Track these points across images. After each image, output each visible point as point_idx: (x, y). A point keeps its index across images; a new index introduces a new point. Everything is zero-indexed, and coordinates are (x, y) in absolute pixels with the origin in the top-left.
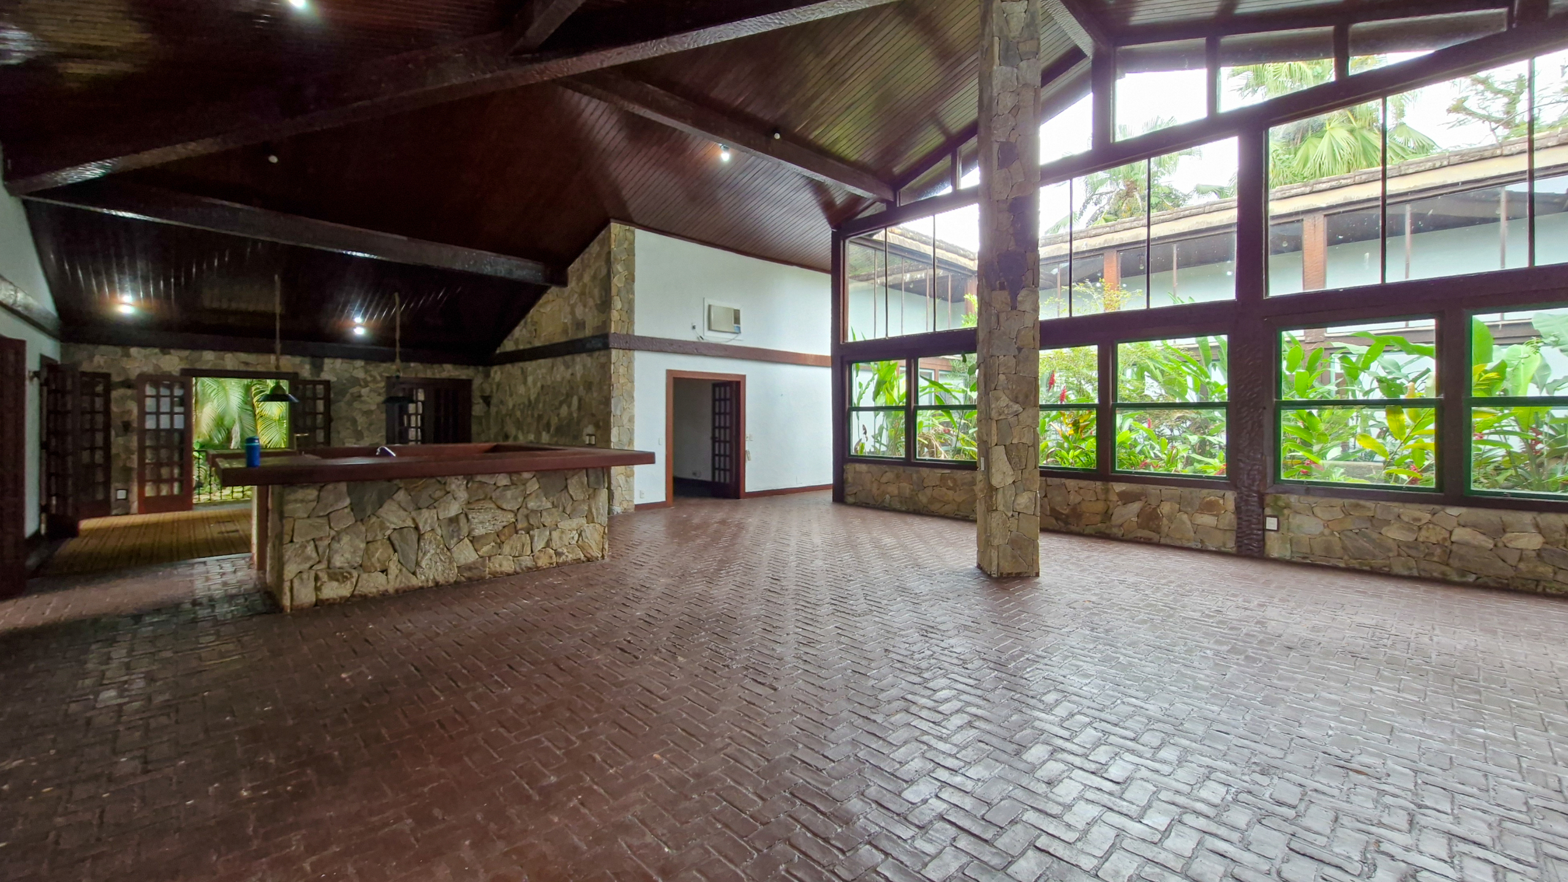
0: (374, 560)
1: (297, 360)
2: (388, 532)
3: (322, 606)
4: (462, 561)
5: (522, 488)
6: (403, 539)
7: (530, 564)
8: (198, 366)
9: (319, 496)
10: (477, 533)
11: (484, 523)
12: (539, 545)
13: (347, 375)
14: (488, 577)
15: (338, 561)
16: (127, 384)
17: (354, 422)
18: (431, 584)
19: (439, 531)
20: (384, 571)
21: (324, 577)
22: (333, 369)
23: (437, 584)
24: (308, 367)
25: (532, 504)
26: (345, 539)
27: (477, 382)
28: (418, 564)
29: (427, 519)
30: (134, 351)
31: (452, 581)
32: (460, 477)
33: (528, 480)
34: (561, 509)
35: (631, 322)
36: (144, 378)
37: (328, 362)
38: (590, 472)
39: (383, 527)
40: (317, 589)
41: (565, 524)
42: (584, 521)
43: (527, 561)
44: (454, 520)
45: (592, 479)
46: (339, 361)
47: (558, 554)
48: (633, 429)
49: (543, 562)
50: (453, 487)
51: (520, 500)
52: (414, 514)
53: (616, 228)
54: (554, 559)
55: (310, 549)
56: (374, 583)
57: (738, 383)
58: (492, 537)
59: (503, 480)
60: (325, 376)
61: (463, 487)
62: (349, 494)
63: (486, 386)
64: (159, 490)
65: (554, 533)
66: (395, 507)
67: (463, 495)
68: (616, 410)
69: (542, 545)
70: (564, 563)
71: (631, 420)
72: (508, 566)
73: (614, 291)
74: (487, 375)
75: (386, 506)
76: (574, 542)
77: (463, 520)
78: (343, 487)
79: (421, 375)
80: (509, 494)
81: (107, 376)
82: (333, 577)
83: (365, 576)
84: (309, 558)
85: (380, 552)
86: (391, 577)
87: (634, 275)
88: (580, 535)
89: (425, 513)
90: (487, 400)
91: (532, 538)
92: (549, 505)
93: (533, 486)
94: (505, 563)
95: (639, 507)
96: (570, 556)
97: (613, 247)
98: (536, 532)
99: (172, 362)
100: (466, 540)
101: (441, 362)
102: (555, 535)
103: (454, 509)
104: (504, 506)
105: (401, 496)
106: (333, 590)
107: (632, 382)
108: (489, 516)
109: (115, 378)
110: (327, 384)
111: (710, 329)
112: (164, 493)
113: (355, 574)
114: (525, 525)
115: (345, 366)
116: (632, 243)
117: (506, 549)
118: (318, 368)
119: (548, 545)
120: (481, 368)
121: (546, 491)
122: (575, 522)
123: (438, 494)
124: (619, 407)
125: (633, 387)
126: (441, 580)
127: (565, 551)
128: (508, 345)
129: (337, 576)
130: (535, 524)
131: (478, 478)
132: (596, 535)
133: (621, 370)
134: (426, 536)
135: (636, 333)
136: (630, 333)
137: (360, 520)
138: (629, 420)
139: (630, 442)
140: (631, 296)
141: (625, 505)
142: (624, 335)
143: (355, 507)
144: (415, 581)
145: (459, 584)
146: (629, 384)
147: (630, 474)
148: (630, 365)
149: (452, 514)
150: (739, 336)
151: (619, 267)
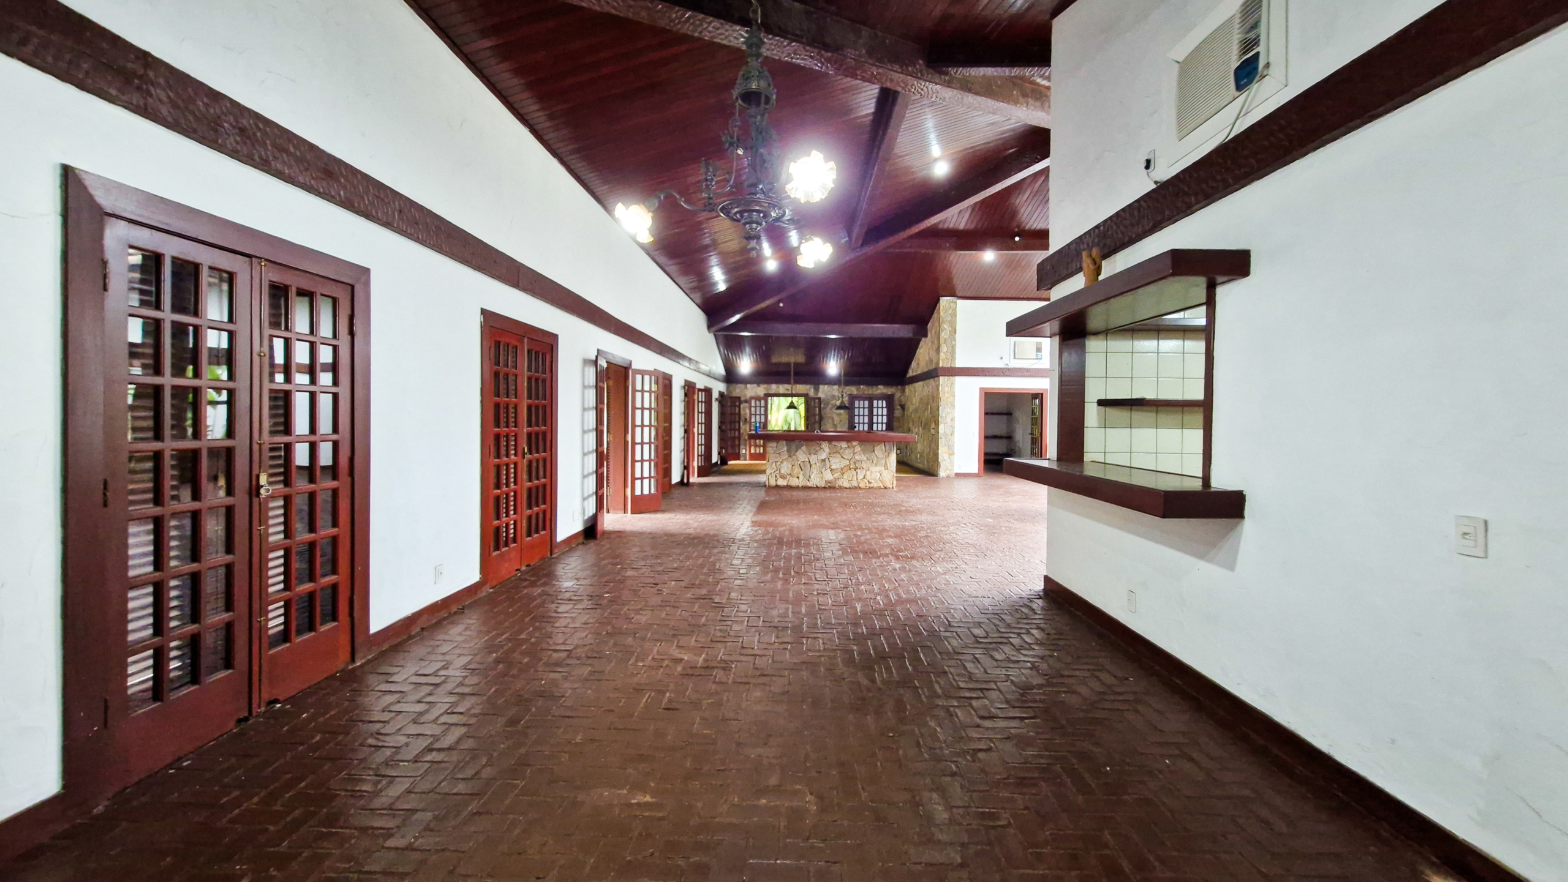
0: (795, 472)
1: (808, 387)
2: (799, 462)
3: (777, 486)
4: (827, 479)
5: (853, 449)
6: (805, 466)
7: (856, 485)
8: (770, 392)
9: (778, 446)
10: (833, 467)
11: (837, 463)
12: (860, 477)
13: (830, 394)
14: (838, 487)
15: (783, 471)
16: (746, 401)
17: (833, 419)
18: (814, 486)
19: (818, 464)
20: (798, 478)
21: (778, 476)
22: (824, 391)
23: (817, 486)
24: (812, 390)
25: (857, 457)
26: (785, 463)
27: (898, 395)
28: (810, 477)
29: (813, 458)
30: (748, 386)
31: (823, 486)
32: (827, 442)
33: (855, 446)
34: (871, 461)
35: (953, 358)
36: (752, 398)
37: (821, 387)
38: (886, 443)
39: (797, 460)
40: (776, 481)
41: (873, 469)
42: (883, 468)
43: (855, 484)
44: (823, 460)
45: (887, 448)
46: (826, 386)
47: (869, 483)
48: (954, 425)
49: (862, 485)
50: (822, 446)
51: (852, 454)
52: (809, 456)
53: (944, 301)
54: (867, 484)
55: (774, 464)
56: (794, 482)
57: (1042, 394)
58: (840, 470)
59: (846, 445)
60: (821, 395)
61: (828, 447)
62: (787, 445)
63: (902, 398)
64: (756, 450)
65: (867, 472)
66: (802, 452)
67: (827, 450)
68: (942, 413)
69: (862, 477)
70: (872, 488)
71: (953, 420)
72: (846, 484)
73: (942, 341)
74: (903, 391)
75: (799, 451)
76: (877, 478)
77: (827, 461)
78: (784, 442)
79: (866, 392)
80: (847, 451)
81: (739, 398)
82: (781, 477)
83: (791, 478)
84: (773, 469)
85: (797, 470)
86: (800, 480)
87: (955, 330)
88: (880, 475)
89: (813, 456)
90: (903, 407)
91: (857, 473)
92: (865, 459)
93: (858, 449)
94: (844, 482)
95: (957, 475)
96: (875, 484)
97: (941, 314)
98: (858, 471)
99: (761, 390)
100: (829, 470)
101: (877, 384)
103: (824, 456)
104: (845, 457)
105: (804, 448)
106: (782, 482)
107: (954, 396)
108: (838, 460)
109: (743, 399)
110: (819, 399)
111: (1015, 358)
112: (758, 452)
113: (788, 477)
114: (854, 467)
115: (829, 389)
116: (955, 310)
117: (845, 476)
118: (817, 390)
119: (864, 477)
120: (899, 387)
121: (864, 451)
122: (878, 469)
123: (818, 449)
124: (945, 412)
125: (954, 399)
126: (819, 485)
127: (872, 481)
128: (911, 373)
129: (783, 477)
130: (859, 467)
131: (834, 443)
132: (889, 476)
133: (946, 389)
134: (813, 466)
135: (957, 366)
136: (953, 366)
137: (790, 456)
138: (952, 420)
139: (952, 434)
140: (953, 343)
141: (948, 472)
142: (948, 368)
143: (789, 451)
144: (809, 484)
145: (825, 488)
146: (952, 398)
147: (951, 454)
148: (952, 384)
149: (823, 458)
150: (1041, 361)
151: (945, 326)
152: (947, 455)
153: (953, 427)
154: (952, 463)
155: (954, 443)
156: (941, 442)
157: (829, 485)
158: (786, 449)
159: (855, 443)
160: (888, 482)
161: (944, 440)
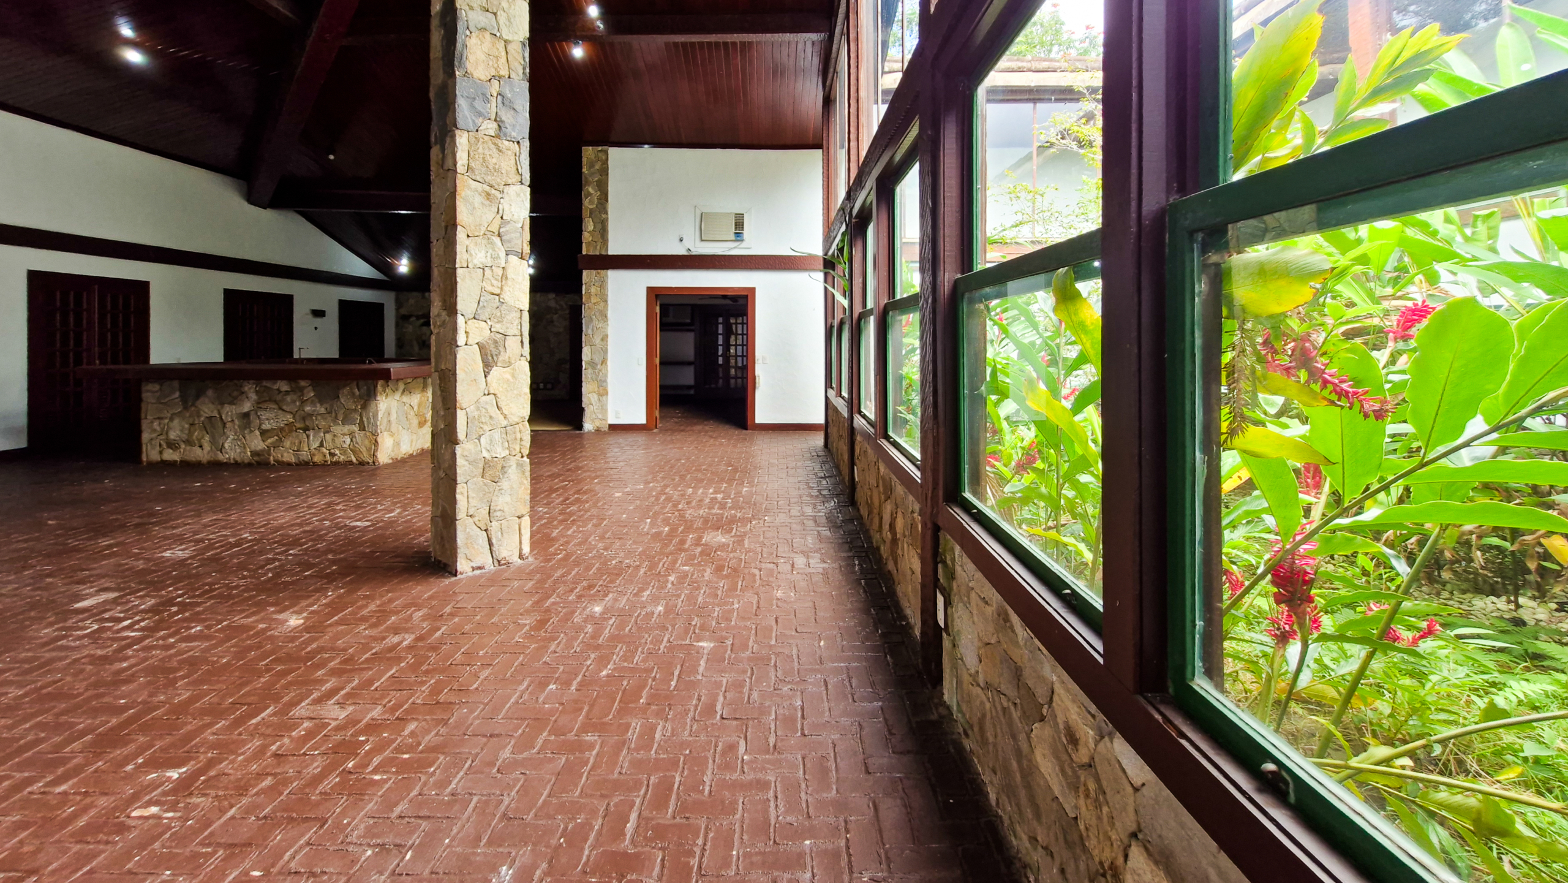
0: (194, 437)
2: (202, 419)
3: (165, 464)
4: (253, 448)
5: (299, 394)
6: (212, 425)
7: (307, 458)
9: (161, 389)
10: (264, 427)
11: (270, 419)
12: (315, 443)
14: (272, 462)
15: (173, 437)
18: (232, 461)
19: (237, 422)
20: (201, 446)
21: (164, 445)
23: (236, 462)
25: (308, 409)
26: (176, 422)
28: (223, 445)
29: (229, 412)
31: (246, 461)
32: (251, 382)
33: (304, 387)
34: (334, 414)
35: (605, 241)
38: (361, 384)
39: (199, 416)
40: (161, 453)
41: (339, 429)
42: (357, 427)
43: (305, 455)
44: (246, 415)
45: (364, 390)
47: (332, 455)
48: (607, 349)
49: (317, 459)
50: (246, 389)
51: (298, 404)
52: (219, 407)
54: (328, 457)
55: (156, 424)
56: (195, 454)
57: (745, 297)
58: (277, 432)
59: (284, 386)
61: (252, 390)
62: (181, 391)
65: (327, 435)
66: (208, 401)
67: (253, 396)
68: (587, 327)
69: (317, 444)
70: (337, 463)
71: (605, 338)
72: (289, 457)
73: (585, 213)
75: (202, 399)
76: (348, 445)
77: (252, 416)
78: (176, 384)
80: (289, 399)
82: (170, 447)
83: (188, 448)
84: (155, 431)
85: (198, 433)
86: (205, 451)
87: (607, 195)
88: (352, 440)
89: (227, 408)
91: (308, 437)
92: (323, 410)
93: (310, 393)
94: (285, 454)
95: (614, 428)
96: (342, 457)
97: (584, 170)
98: (311, 433)
100: (257, 433)
102: (328, 436)
103: (247, 407)
104: (284, 408)
105: (210, 393)
106: (170, 455)
107: (606, 301)
108: (272, 415)
111: (701, 239)
113: (183, 446)
114: (302, 425)
116: (605, 163)
117: (287, 443)
119: (321, 445)
121: (321, 399)
122: (347, 429)
123: (235, 393)
124: (591, 327)
125: (606, 307)
126: (239, 459)
127: (337, 452)
129: (172, 445)
130: (311, 426)
131: (265, 383)
132: (367, 442)
133: (593, 290)
134: (229, 425)
135: (610, 253)
136: (603, 253)
137: (186, 408)
138: (602, 340)
139: (604, 361)
140: (604, 216)
141: (598, 423)
142: (596, 256)
143: (184, 399)
144: (221, 457)
145: (250, 465)
146: (602, 304)
147: (603, 393)
148: (603, 285)
149: (246, 410)
150: (743, 245)
151: (590, 190)
152: (596, 396)
153: (605, 351)
154: (604, 409)
155: (606, 376)
156: (587, 374)
157: (256, 458)
158: (177, 394)
159: (303, 383)
160: (363, 450)
161: (590, 371)
